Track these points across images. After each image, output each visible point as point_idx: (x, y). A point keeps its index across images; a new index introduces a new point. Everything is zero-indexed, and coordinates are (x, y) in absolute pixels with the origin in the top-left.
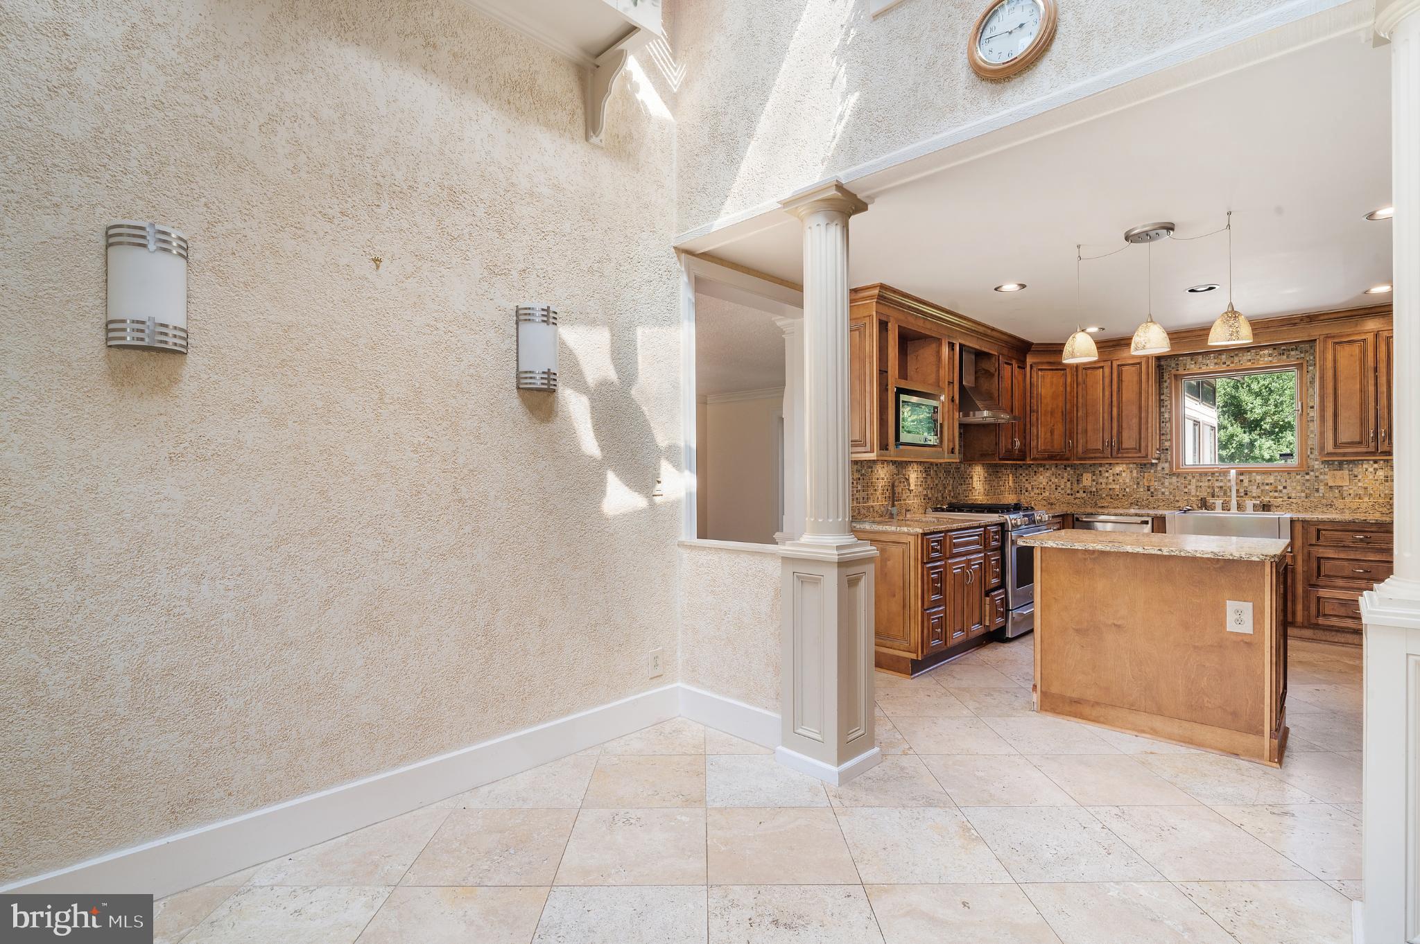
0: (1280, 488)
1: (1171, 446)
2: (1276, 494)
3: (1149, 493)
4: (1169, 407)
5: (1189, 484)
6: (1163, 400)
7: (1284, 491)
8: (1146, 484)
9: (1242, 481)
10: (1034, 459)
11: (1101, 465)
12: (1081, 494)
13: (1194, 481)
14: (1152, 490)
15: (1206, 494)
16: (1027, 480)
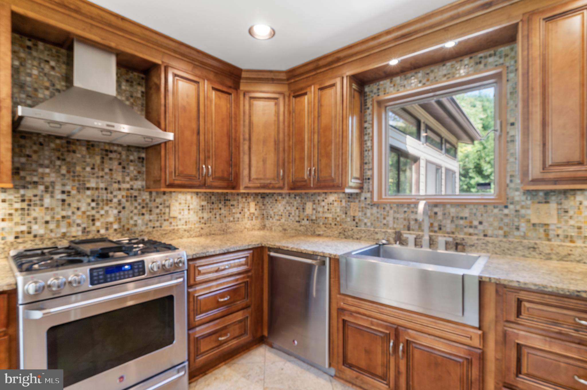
0: (476, 223)
1: (372, 175)
2: (471, 231)
3: (354, 223)
4: (371, 135)
5: (388, 216)
6: (366, 128)
7: (480, 227)
8: (352, 214)
9: (436, 213)
10: (246, 188)
11: (319, 194)
12: (305, 222)
13: (391, 212)
14: (357, 220)
15: (402, 227)
16: (271, 207)
